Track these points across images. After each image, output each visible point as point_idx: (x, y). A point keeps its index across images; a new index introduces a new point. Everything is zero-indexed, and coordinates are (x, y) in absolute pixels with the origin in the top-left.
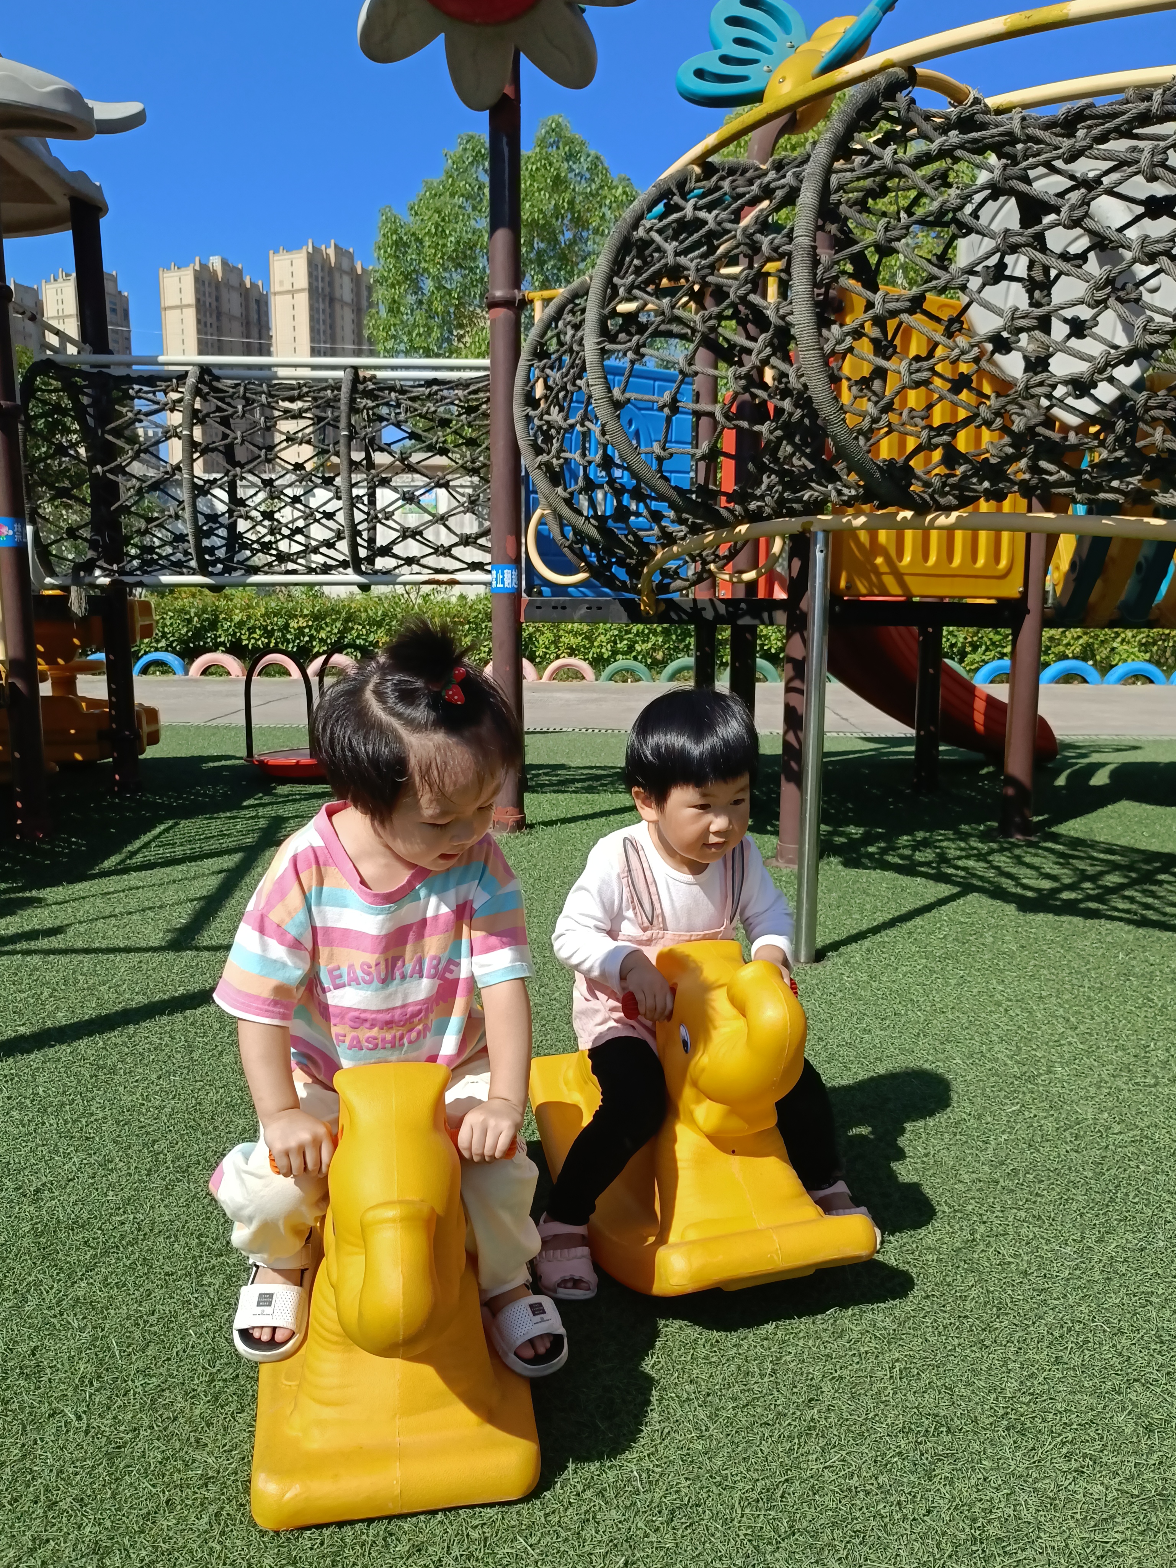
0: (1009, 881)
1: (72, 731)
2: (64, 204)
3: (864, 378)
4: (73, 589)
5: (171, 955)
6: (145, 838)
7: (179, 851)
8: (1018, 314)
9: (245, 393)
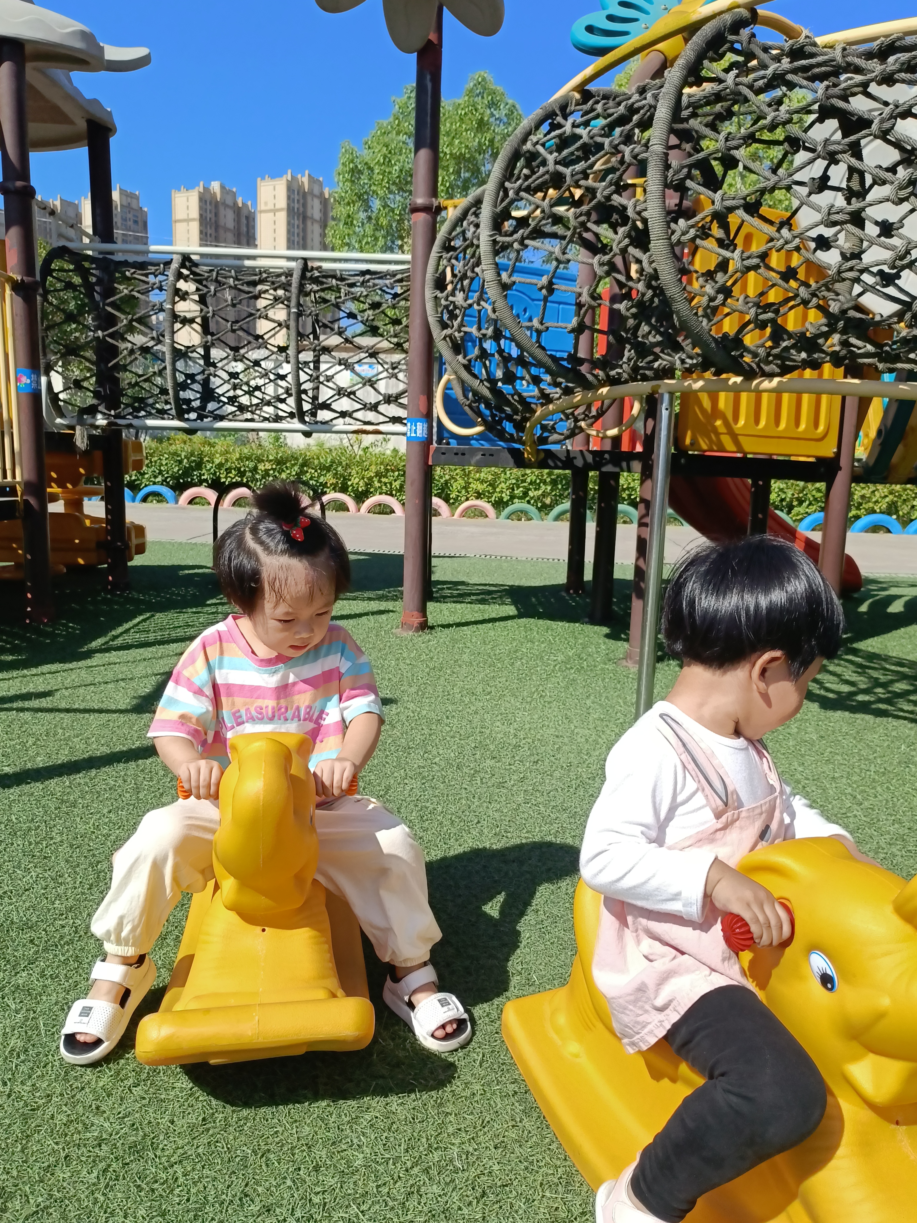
0: (815, 685)
1: (77, 541)
2: (82, 125)
3: (709, 271)
4: (78, 428)
5: (134, 717)
6: (126, 626)
7: (152, 637)
8: (833, 210)
9: (217, 276)
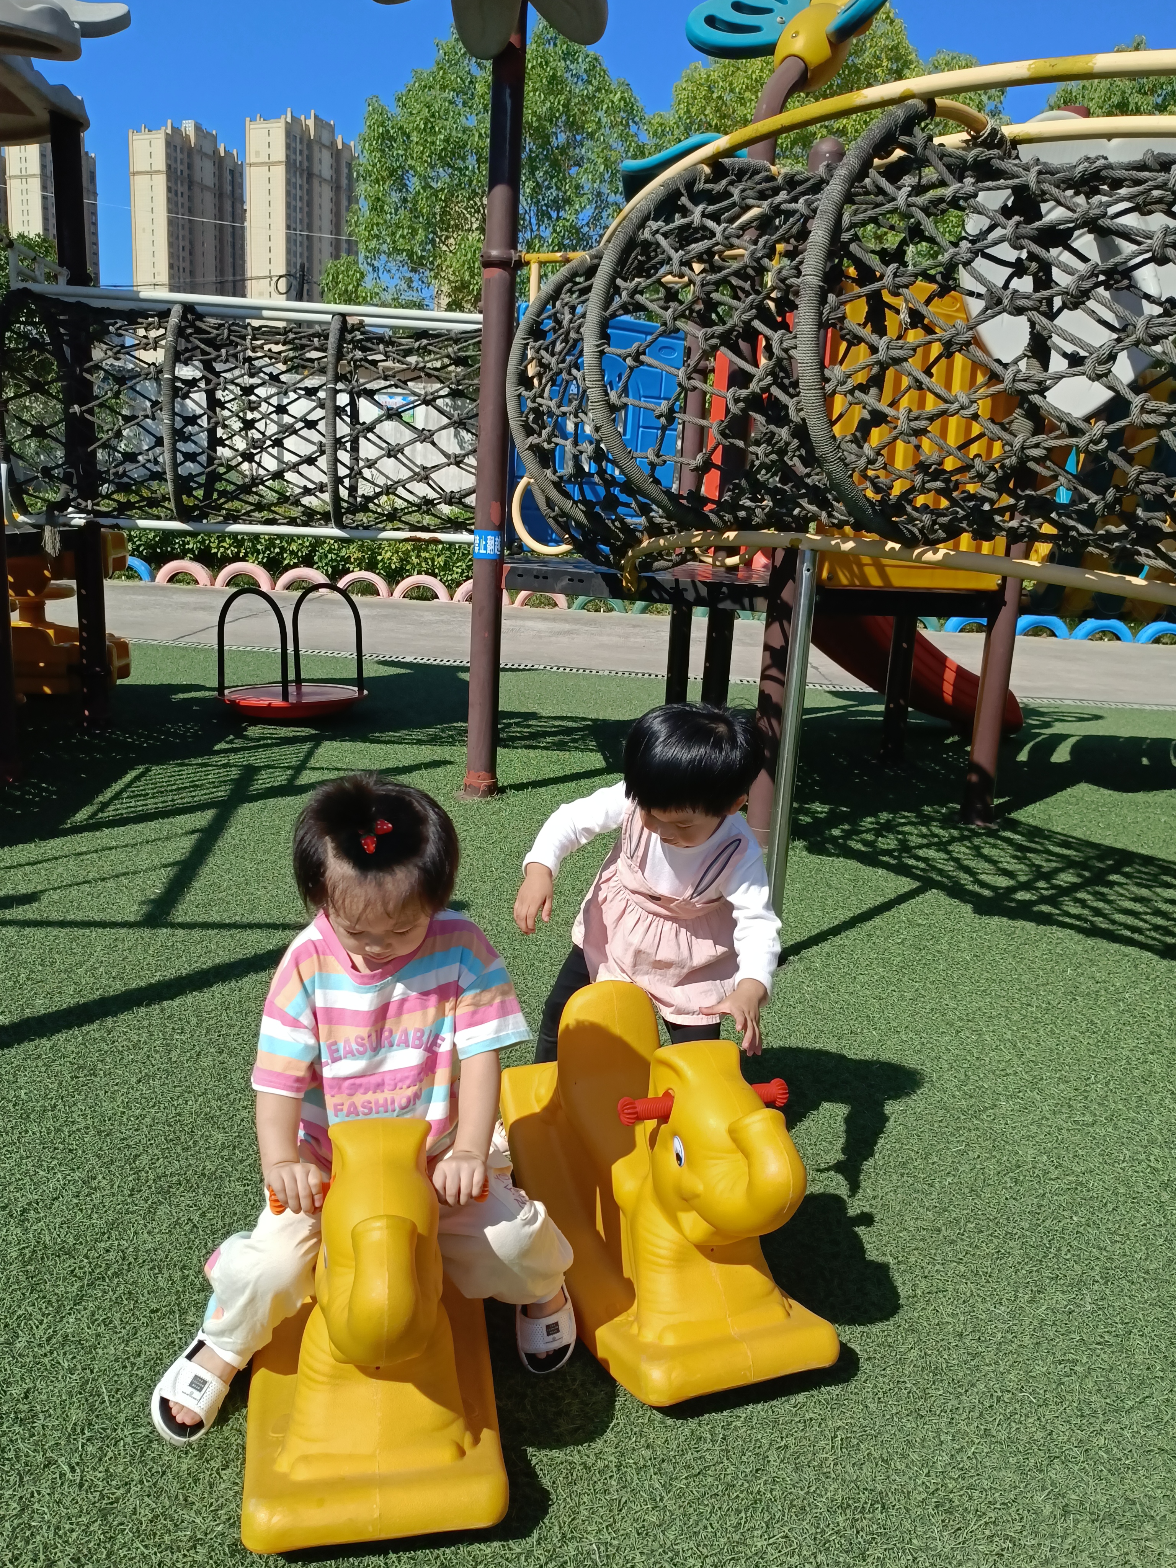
0: (967, 876)
1: (42, 665)
2: (42, 116)
3: (861, 384)
4: (47, 529)
6: (117, 787)
7: (151, 805)
9: (229, 335)
